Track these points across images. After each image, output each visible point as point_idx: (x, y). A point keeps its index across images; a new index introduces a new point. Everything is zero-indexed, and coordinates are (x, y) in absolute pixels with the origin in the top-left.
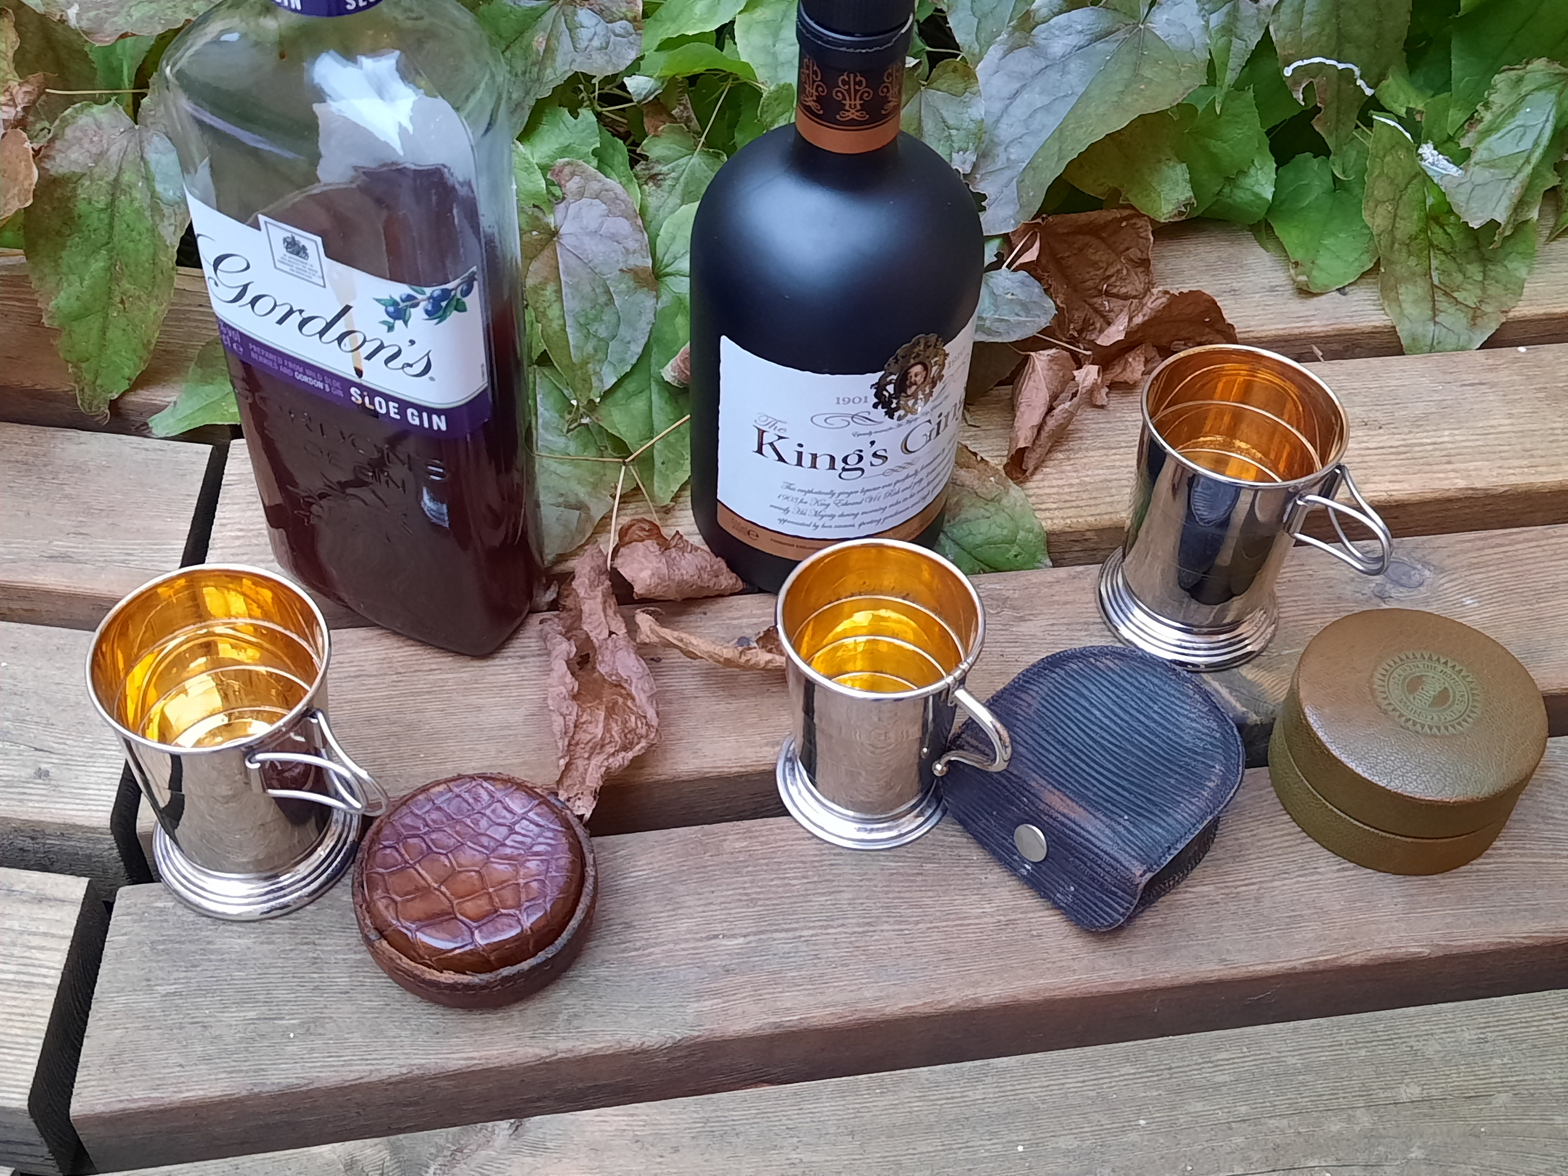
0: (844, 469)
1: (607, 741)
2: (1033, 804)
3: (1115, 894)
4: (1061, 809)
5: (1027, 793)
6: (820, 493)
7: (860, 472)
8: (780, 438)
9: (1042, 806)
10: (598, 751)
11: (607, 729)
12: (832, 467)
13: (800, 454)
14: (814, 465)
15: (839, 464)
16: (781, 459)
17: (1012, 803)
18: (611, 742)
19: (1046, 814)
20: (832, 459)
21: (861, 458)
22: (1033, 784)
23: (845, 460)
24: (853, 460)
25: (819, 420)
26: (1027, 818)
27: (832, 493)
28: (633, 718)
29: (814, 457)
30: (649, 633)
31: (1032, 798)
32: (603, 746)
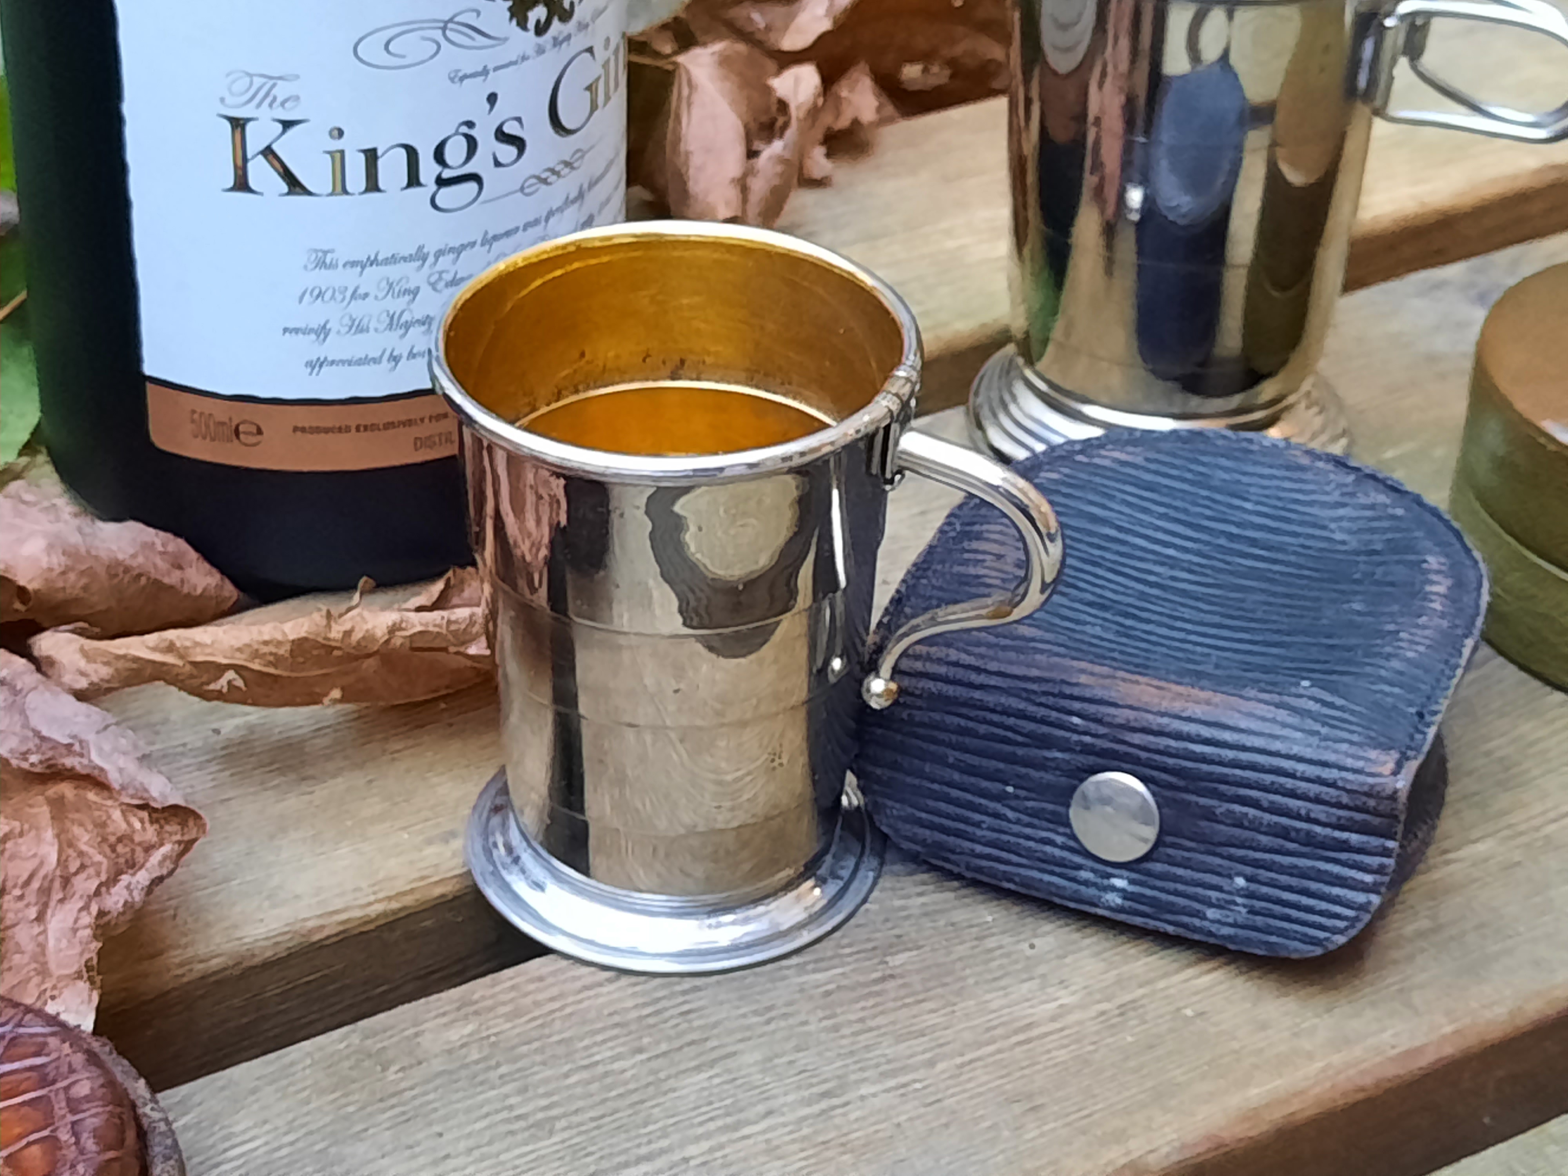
0: (441, 182)
1: (73, 867)
2: (1099, 721)
3: (1345, 846)
4: (1165, 705)
5: (1077, 706)
6: (393, 260)
7: (473, 186)
8: (287, 125)
9: (1122, 715)
10: (57, 895)
11: (66, 843)
12: (413, 180)
13: (339, 158)
14: (372, 185)
15: (428, 170)
16: (294, 185)
17: (1046, 742)
18: (83, 867)
19: (1134, 730)
20: (412, 153)
21: (472, 145)
22: (1083, 679)
23: (439, 155)
24: (455, 152)
25: (372, 50)
26: (1092, 760)
27: (421, 256)
28: (117, 814)
29: (371, 156)
30: (82, 664)
31: (1092, 709)
32: (66, 881)
